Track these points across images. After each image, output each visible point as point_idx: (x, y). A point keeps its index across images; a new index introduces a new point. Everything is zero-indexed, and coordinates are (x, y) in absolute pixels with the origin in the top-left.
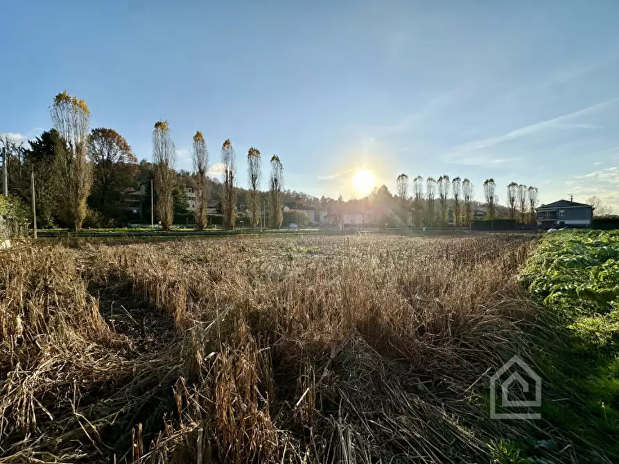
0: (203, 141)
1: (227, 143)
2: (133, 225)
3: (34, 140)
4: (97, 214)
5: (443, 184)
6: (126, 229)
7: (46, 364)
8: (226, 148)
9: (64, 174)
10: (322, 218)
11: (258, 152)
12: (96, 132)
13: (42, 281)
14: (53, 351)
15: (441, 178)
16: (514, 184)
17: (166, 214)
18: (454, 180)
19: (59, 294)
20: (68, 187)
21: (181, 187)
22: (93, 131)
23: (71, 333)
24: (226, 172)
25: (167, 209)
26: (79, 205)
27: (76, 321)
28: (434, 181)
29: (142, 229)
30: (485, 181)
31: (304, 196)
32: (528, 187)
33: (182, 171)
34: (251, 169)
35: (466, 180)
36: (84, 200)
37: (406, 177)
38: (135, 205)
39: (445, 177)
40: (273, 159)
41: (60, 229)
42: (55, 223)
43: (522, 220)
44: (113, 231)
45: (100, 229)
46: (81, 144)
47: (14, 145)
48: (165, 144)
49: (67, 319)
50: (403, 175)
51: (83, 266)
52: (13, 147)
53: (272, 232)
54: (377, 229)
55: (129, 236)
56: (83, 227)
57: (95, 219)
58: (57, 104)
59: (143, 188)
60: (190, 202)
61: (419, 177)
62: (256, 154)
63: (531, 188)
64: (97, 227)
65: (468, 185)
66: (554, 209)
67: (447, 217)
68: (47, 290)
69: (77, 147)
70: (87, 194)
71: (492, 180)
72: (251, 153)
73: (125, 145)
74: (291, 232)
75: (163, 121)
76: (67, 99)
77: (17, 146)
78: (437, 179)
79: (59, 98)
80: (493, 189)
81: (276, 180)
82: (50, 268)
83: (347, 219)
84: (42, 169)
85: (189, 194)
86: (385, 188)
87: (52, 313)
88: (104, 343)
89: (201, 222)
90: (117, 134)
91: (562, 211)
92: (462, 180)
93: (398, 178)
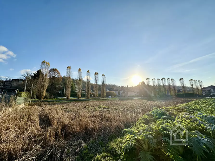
0: (81, 71)
1: (88, 71)
2: (58, 97)
3: (35, 73)
4: (48, 94)
5: (163, 81)
6: (56, 99)
7: (29, 132)
8: (88, 73)
9: (41, 83)
10: (120, 93)
11: (98, 73)
12: (51, 70)
13: (30, 117)
14: (30, 130)
15: (162, 79)
16: (192, 80)
17: (68, 94)
18: (167, 79)
19: (33, 120)
20: (41, 87)
21: (74, 85)
22: (51, 69)
23: (33, 128)
24: (88, 80)
25: (69, 92)
26: (43, 92)
27: (35, 126)
28: (160, 80)
29: (61, 99)
30: (180, 79)
31: (115, 86)
32: (198, 81)
33: (76, 79)
34: (95, 79)
35: (172, 79)
36: (45, 90)
37: (149, 79)
38: (60, 91)
39: (164, 78)
40: (102, 75)
41: (37, 99)
42: (36, 97)
43: (198, 93)
44: (52, 100)
45: (48, 99)
46: (47, 74)
47: (29, 74)
48: (70, 73)
49: (33, 125)
50: (148, 78)
51: (40, 113)
52: (29, 75)
53: (101, 100)
54: (140, 98)
55: (56, 101)
56: (44, 98)
57: (48, 96)
58: (42, 64)
59: (63, 85)
60: (77, 89)
61: (154, 79)
62: (97, 74)
63: (199, 81)
64: (48, 98)
65: (173, 81)
66: (209, 89)
67: (167, 93)
68: (31, 119)
69: (45, 75)
70: (46, 88)
71: (182, 79)
72: (95, 74)
73: (59, 73)
74: (108, 99)
75: (70, 66)
76: (45, 62)
77: (30, 75)
78: (161, 79)
79: (43, 62)
80: (183, 82)
81: (103, 82)
82: (32, 114)
83: (129, 94)
84: (35, 81)
85: (77, 87)
86: (143, 82)
87: (31, 124)
88: (39, 130)
89: (79, 97)
90: (57, 70)
91: (212, 90)
92: (171, 79)
93: (146, 79)
